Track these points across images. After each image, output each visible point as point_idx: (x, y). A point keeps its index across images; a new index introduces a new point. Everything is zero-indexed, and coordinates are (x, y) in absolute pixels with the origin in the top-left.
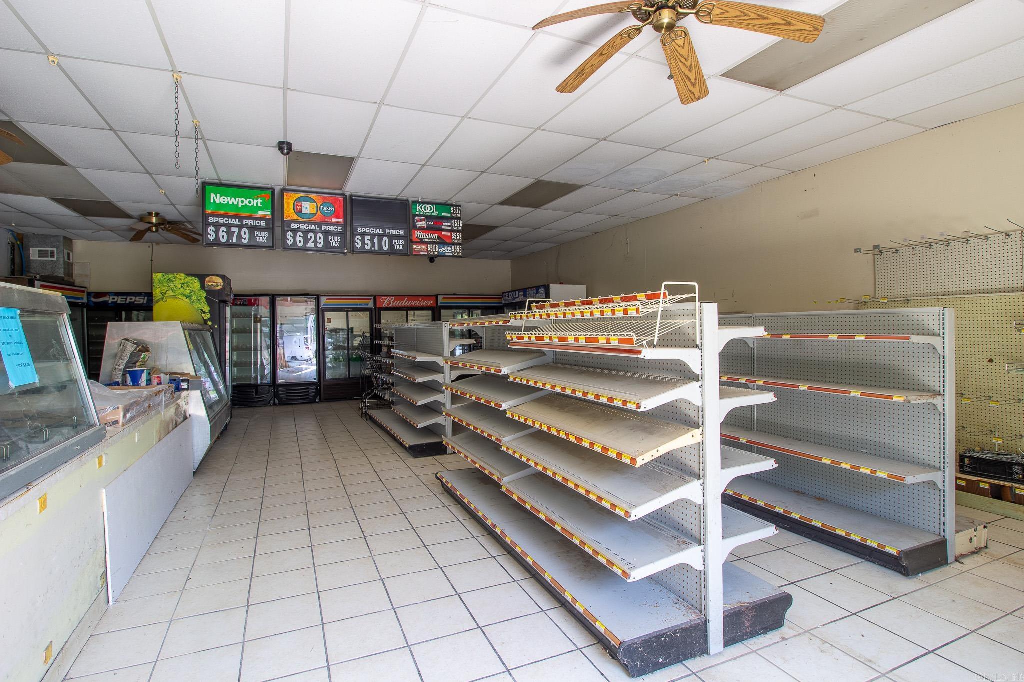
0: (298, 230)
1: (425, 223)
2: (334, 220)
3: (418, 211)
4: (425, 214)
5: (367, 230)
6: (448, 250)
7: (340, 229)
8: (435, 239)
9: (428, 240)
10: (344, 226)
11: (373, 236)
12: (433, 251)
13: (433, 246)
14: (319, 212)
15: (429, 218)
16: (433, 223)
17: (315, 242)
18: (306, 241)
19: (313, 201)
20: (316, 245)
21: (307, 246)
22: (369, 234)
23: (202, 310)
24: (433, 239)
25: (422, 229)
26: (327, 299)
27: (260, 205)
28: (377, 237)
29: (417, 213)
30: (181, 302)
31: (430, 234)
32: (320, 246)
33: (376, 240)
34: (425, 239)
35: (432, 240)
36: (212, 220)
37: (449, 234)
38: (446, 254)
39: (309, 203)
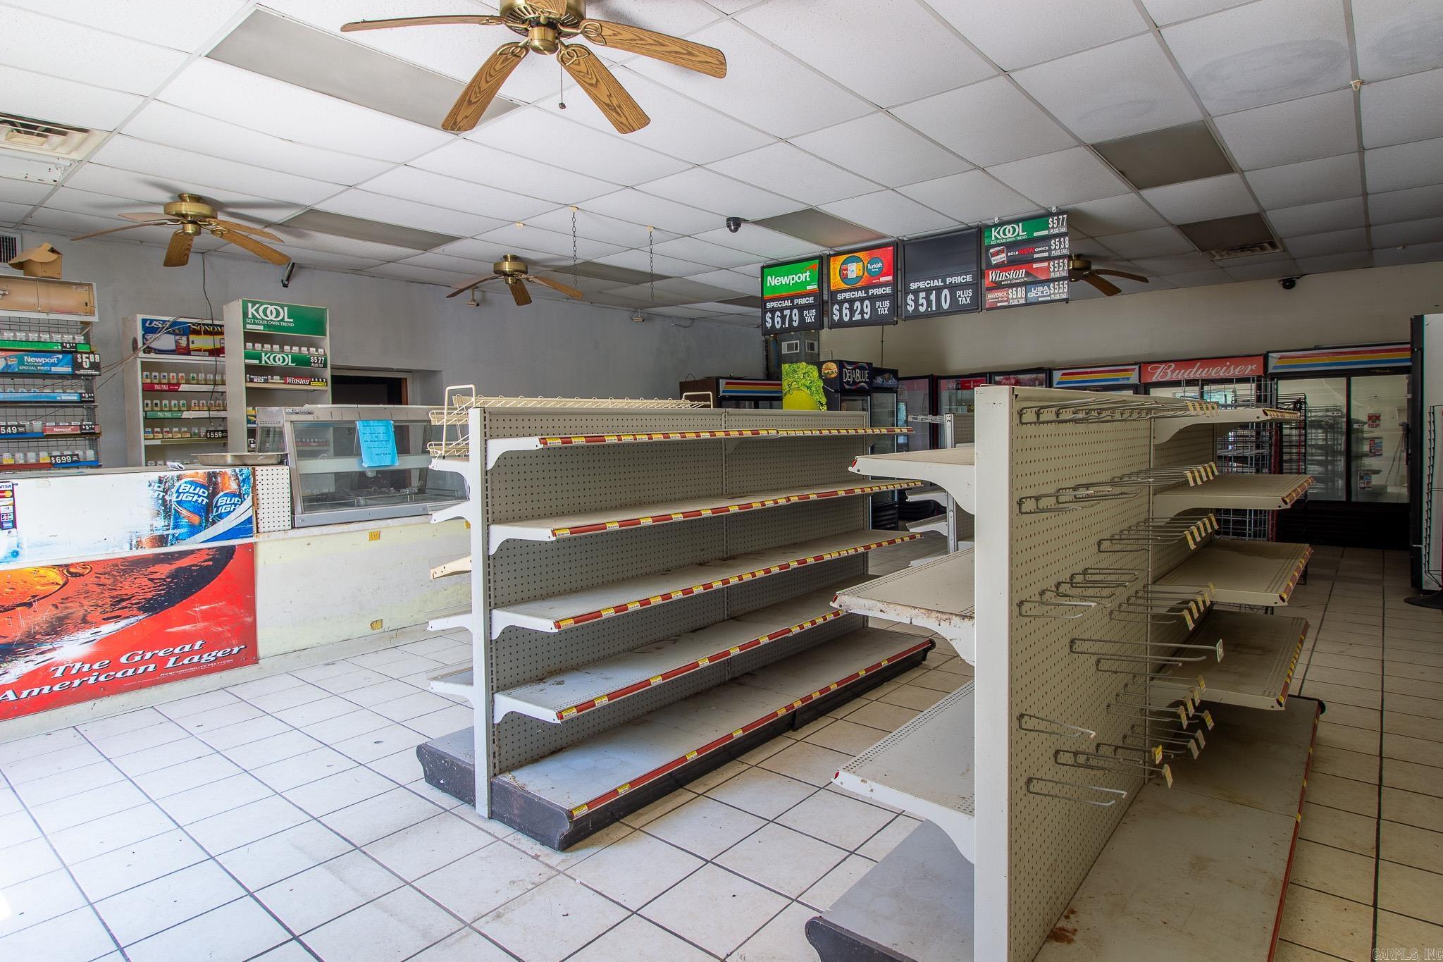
0: (845, 300)
1: (1004, 255)
2: (882, 279)
3: (993, 239)
4: (1004, 241)
5: (922, 285)
6: (1042, 293)
7: (888, 290)
8: (1019, 279)
9: (1009, 282)
10: (894, 284)
11: (928, 291)
12: (1016, 298)
13: (1017, 291)
14: (866, 273)
15: (1009, 246)
16: (1017, 253)
17: (862, 312)
18: (852, 312)
19: (859, 260)
20: (862, 317)
21: (853, 319)
22: (923, 290)
23: (820, 402)
24: (1018, 279)
25: (1001, 267)
26: (1063, 374)
27: (808, 279)
28: (934, 292)
29: (992, 243)
30: (803, 394)
31: (1012, 272)
32: (867, 317)
33: (933, 297)
34: (1004, 281)
35: (1015, 281)
36: (769, 305)
37: (1046, 264)
38: (1040, 299)
39: (855, 264)
